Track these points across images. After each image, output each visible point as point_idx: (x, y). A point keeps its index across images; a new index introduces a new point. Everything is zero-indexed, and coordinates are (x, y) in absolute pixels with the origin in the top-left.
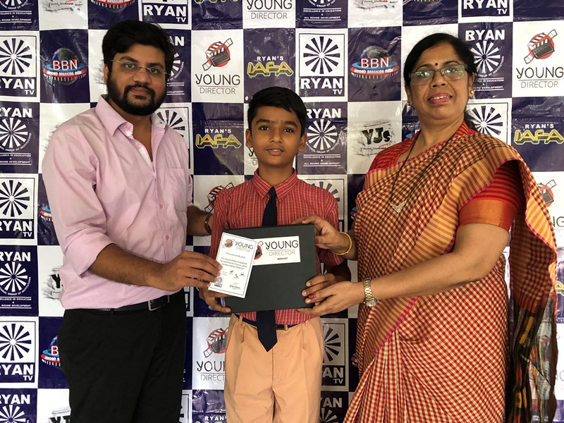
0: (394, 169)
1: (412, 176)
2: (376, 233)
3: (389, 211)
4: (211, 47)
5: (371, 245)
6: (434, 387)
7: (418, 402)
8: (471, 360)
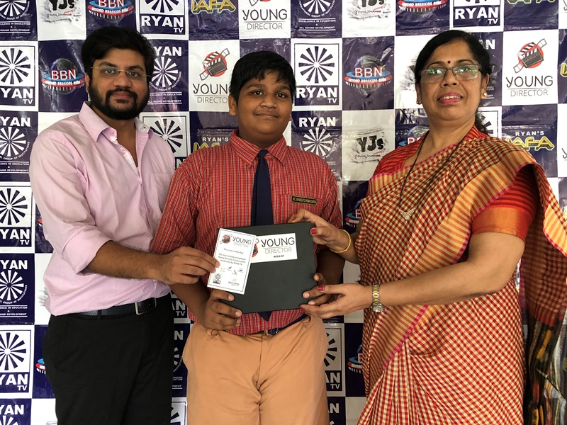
0: (401, 174)
1: (421, 181)
2: (384, 241)
3: (397, 218)
4: (209, 57)
5: (378, 255)
6: (449, 404)
7: (433, 421)
8: (488, 374)
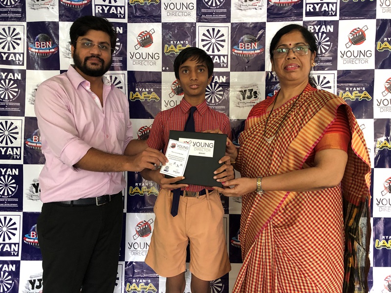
1: (277, 119)
3: (263, 143)
4: (141, 34)
7: (287, 270)
